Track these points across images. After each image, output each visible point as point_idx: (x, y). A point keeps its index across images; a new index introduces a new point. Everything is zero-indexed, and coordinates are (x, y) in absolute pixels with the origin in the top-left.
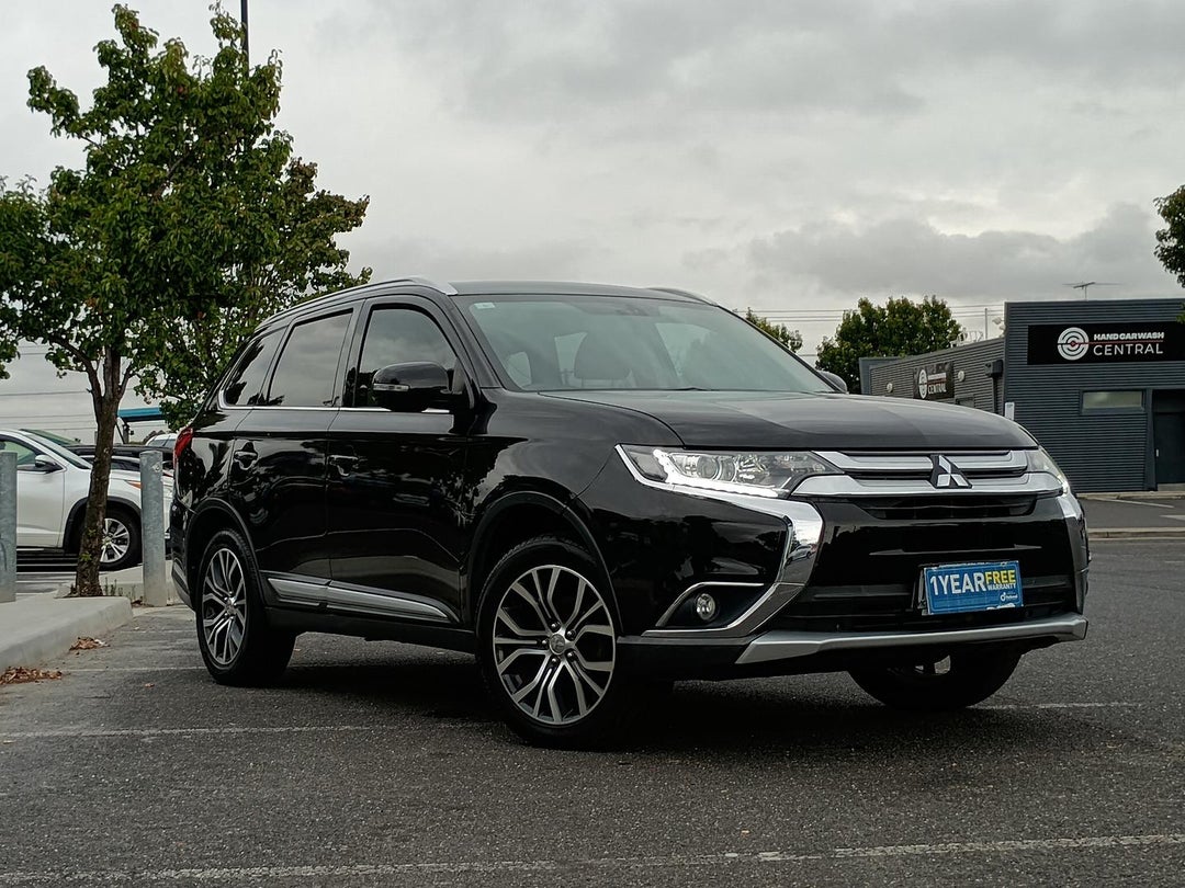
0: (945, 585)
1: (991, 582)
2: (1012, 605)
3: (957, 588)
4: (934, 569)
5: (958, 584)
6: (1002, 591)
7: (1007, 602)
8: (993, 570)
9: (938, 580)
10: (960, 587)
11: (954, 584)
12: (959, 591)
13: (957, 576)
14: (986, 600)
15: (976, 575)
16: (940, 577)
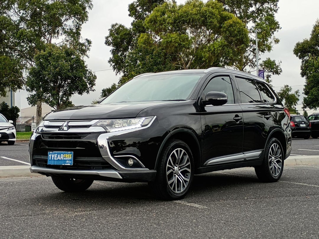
0: (53, 157)
1: (65, 157)
2: (69, 164)
3: (56, 158)
4: (51, 152)
5: (56, 157)
6: (67, 160)
7: (68, 163)
8: (66, 154)
9: (51, 155)
10: (57, 158)
11: (55, 157)
12: (56, 159)
13: (57, 155)
14: (63, 162)
15: (61, 155)
16: (52, 155)
